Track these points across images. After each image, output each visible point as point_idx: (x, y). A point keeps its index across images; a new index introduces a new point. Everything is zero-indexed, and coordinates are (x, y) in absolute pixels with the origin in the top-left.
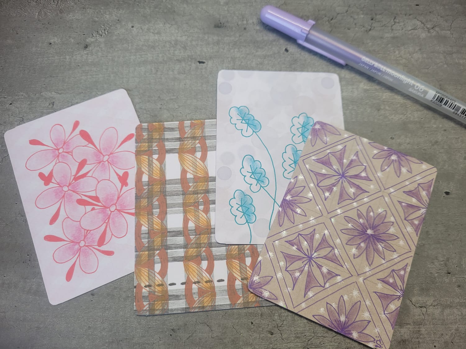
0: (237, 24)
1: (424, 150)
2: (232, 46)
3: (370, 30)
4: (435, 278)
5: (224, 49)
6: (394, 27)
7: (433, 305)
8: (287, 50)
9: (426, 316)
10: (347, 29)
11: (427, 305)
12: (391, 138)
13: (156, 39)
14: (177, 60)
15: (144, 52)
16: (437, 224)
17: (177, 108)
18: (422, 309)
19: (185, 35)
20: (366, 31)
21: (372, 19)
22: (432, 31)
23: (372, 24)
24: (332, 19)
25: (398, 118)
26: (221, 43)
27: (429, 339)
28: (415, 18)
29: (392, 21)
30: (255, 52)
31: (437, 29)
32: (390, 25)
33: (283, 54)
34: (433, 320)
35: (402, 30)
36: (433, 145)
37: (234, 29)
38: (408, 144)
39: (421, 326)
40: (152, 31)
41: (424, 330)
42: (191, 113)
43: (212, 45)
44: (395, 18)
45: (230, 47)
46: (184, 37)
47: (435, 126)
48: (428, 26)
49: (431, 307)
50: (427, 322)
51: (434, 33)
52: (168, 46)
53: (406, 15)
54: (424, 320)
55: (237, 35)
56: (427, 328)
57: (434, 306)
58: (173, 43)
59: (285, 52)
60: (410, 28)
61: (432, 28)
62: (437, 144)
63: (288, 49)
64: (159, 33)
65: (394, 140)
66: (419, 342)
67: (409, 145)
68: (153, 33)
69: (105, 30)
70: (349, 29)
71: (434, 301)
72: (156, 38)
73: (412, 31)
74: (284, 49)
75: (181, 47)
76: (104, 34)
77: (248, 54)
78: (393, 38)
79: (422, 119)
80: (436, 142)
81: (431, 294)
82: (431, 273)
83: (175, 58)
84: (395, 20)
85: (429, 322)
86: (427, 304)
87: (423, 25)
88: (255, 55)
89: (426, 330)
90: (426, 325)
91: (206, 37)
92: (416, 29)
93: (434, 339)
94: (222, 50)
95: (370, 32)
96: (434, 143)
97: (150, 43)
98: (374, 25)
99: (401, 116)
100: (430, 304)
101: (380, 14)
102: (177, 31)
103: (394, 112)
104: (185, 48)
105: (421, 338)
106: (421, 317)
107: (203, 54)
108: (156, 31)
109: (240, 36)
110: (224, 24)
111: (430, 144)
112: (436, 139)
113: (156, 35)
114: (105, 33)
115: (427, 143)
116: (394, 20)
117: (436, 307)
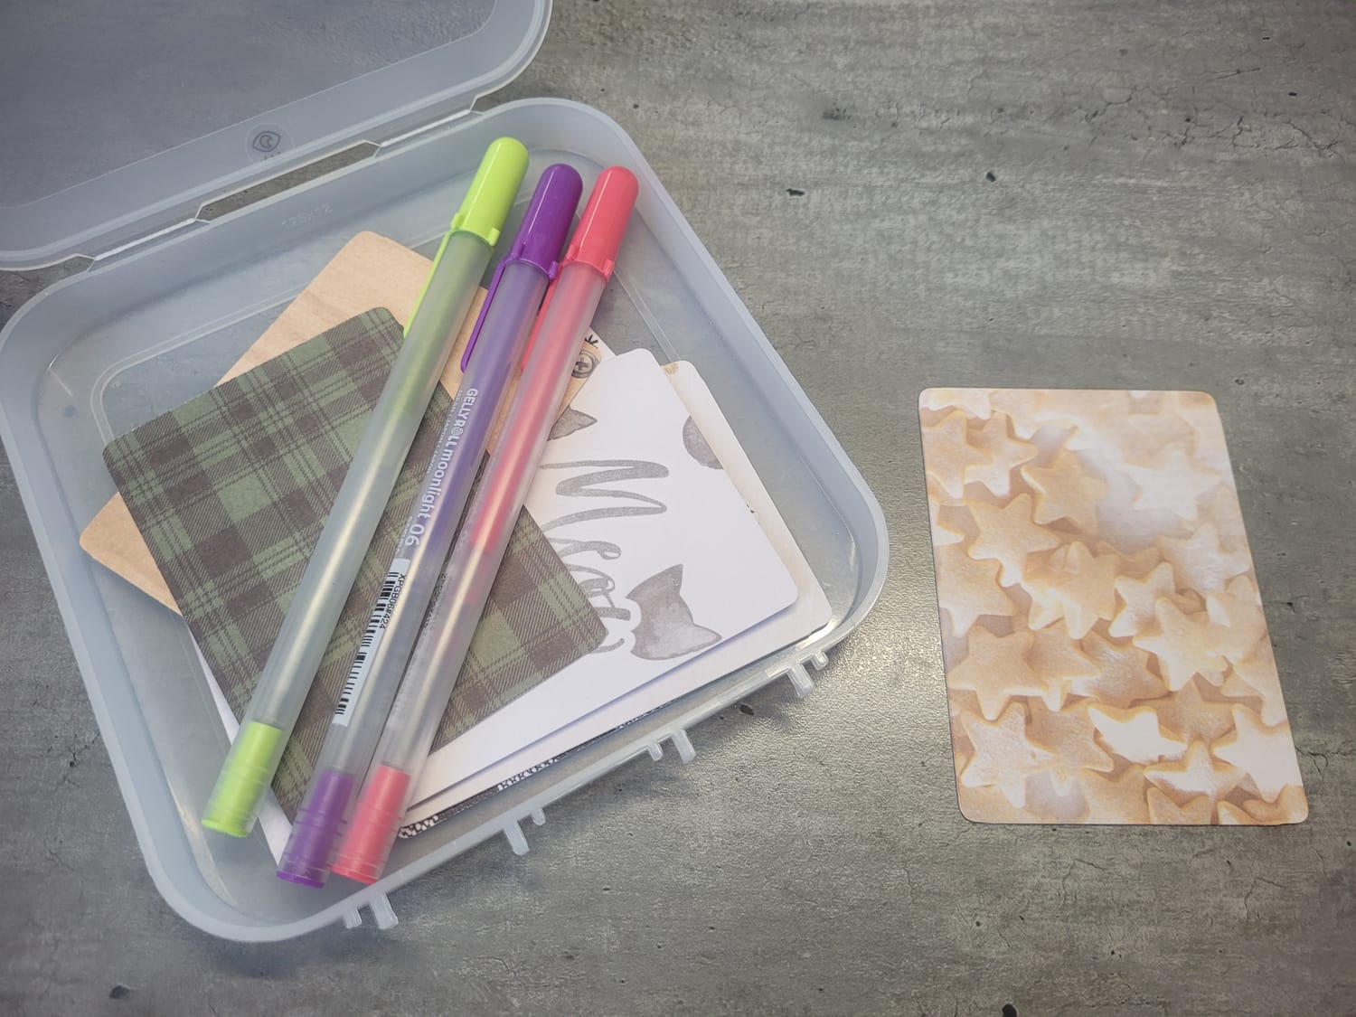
0: (876, 114)
1: (1314, 411)
2: (865, 161)
3: (1184, 143)
5: (846, 166)
8: (991, 177)
10: (1129, 137)
12: (1237, 381)
14: (739, 184)
18: (1317, 759)
19: (758, 132)
23: (1188, 130)
24: (1094, 115)
25: (1251, 339)
28: (1289, 122)
30: (917, 176)
32: (1232, 135)
33: (984, 184)
35: (1258, 146)
37: (869, 123)
40: (680, 118)
44: (1241, 120)
45: (861, 163)
46: (753, 135)
48: (1319, 142)
49: (1337, 755)
53: (1266, 114)
55: (877, 137)
56: (1330, 803)
59: (989, 181)
60: (1276, 144)
63: (995, 174)
65: (1243, 386)
67: (1279, 398)
68: (682, 122)
72: (691, 133)
73: (1282, 150)
75: (747, 156)
77: (902, 181)
79: (1308, 343)
83: (736, 181)
84: (1241, 124)
86: (1327, 748)
87: (1306, 138)
88: (918, 184)
91: (806, 140)
92: (1291, 147)
94: (842, 169)
98: (1192, 132)
99: (1260, 334)
101: (1206, 110)
102: (738, 122)
103: (1243, 325)
104: (757, 159)
107: (800, 174)
108: (690, 119)
109: (883, 140)
110: (845, 111)
116: (1239, 124)
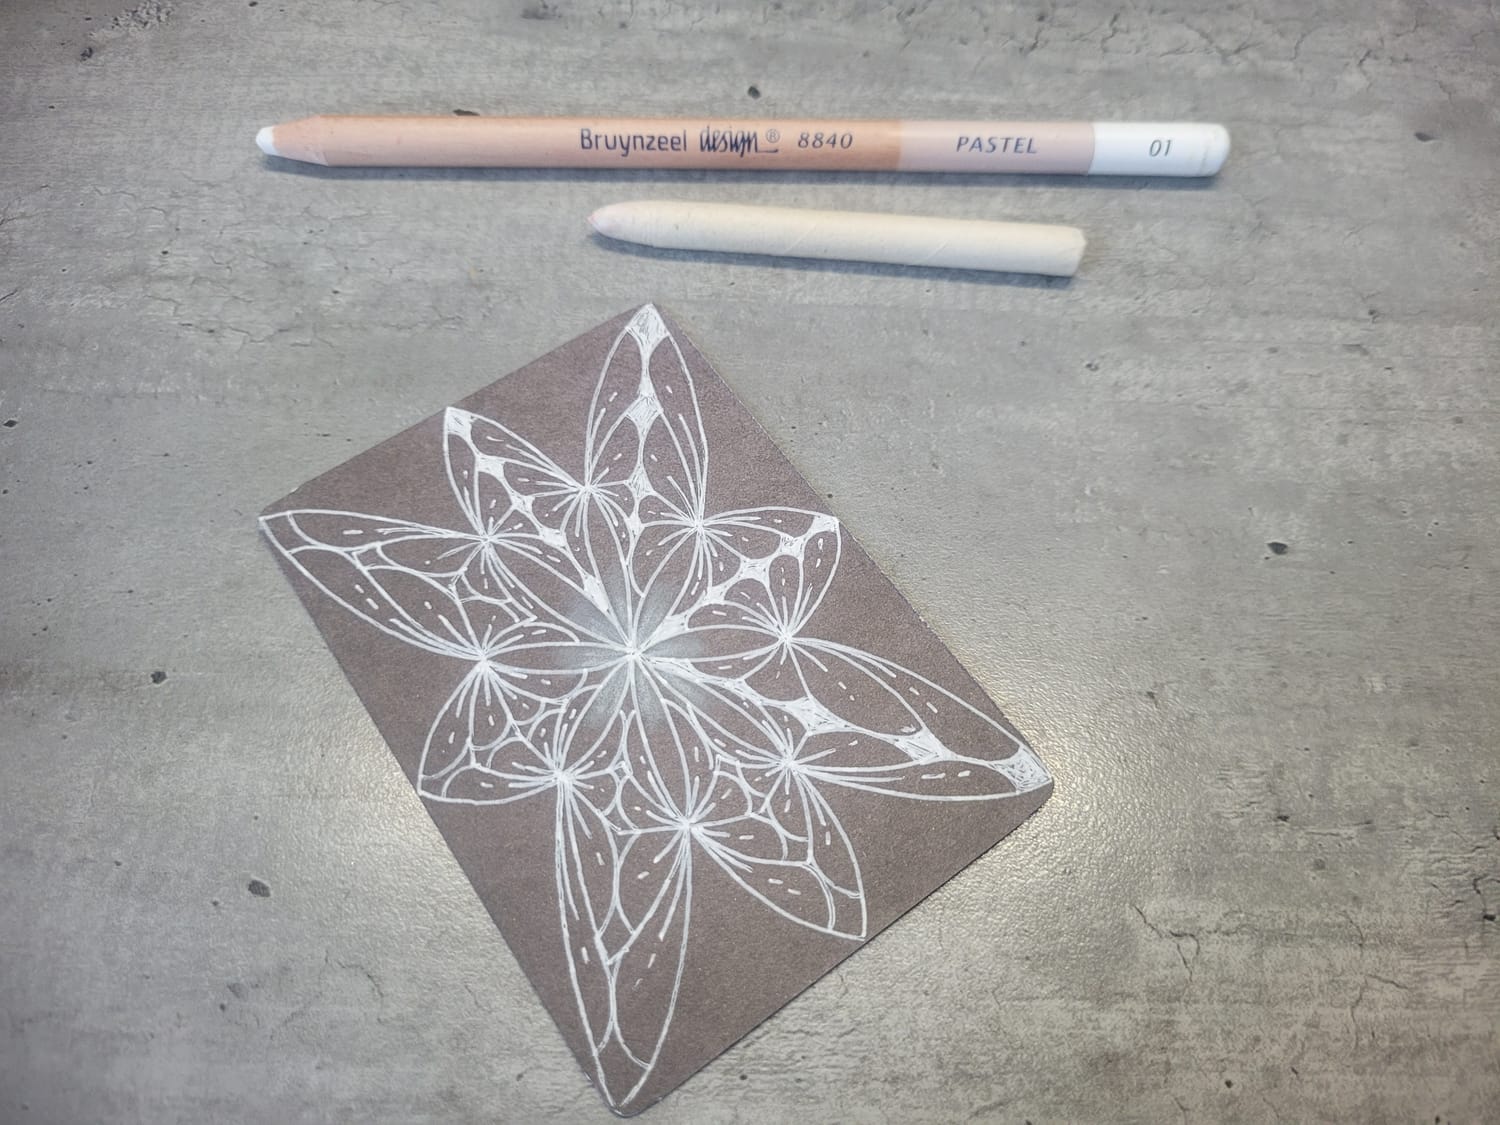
4: (1232, 833)
6: (1111, 42)
7: (1223, 929)
9: (1197, 968)
11: (1201, 929)
13: (325, 42)
15: (279, 75)
16: (1240, 650)
17: (361, 246)
20: (1021, 49)
21: (1041, 18)
22: (1235, 59)
26: (538, 63)
27: (1208, 1053)
29: (1107, 25)
31: (1251, 54)
34: (1224, 986)
36: (1231, 393)
38: (1147, 386)
39: (1176, 1005)
41: (1190, 1020)
42: (408, 262)
43: (509, 66)
47: (1238, 336)
50: (1199, 993)
51: (1240, 66)
52: (362, 63)
54: (1189, 982)
57: (1227, 933)
58: (379, 54)
61: (1238, 51)
62: (1247, 390)
64: (337, 25)
66: (1168, 1063)
69: (159, 9)
70: (964, 41)
71: (1225, 915)
74: (747, 88)
76: (155, 21)
78: (1109, 73)
80: (1243, 386)
81: (1214, 891)
82: (1218, 815)
85: (1207, 992)
89: (1195, 1021)
90: (1195, 1002)
93: (1223, 1055)
95: (1034, 54)
96: (1233, 388)
97: (303, 52)
100: (1213, 927)
105: (1175, 1051)
106: (1176, 971)
111: (1223, 392)
112: (1241, 377)
113: (328, 31)
114: (159, 18)
115: (1212, 388)
117: (1234, 937)
